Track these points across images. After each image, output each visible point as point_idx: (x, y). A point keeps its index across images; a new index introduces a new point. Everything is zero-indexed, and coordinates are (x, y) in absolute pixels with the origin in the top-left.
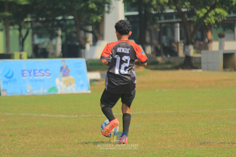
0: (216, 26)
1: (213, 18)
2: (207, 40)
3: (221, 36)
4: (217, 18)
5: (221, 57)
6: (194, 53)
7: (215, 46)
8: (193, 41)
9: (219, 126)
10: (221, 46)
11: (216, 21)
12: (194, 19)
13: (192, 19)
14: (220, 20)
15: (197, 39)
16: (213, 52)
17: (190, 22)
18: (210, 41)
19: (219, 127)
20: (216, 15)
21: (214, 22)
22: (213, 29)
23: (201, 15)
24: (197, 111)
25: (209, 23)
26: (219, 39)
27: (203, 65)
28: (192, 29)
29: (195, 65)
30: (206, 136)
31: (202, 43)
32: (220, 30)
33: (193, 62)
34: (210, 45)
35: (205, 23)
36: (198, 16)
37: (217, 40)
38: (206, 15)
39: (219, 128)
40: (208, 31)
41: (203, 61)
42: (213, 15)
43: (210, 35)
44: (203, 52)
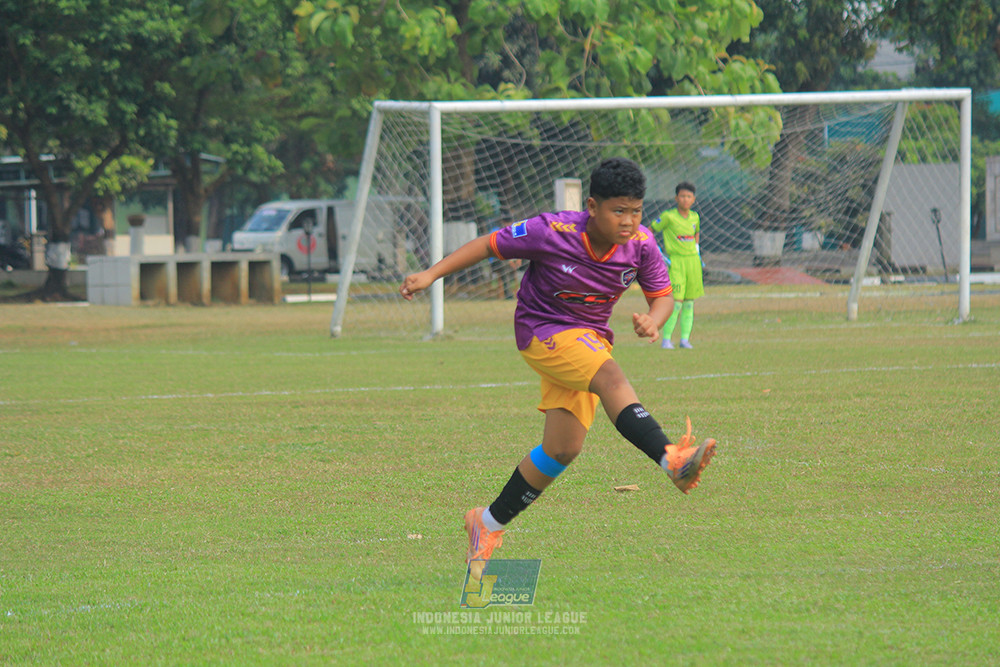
0: (123, 198)
1: (115, 178)
2: (101, 232)
3: (136, 222)
4: (125, 179)
5: (134, 272)
6: (73, 261)
7: (121, 245)
8: (68, 231)
9: (123, 435)
10: (136, 246)
11: (123, 186)
12: (70, 179)
13: (64, 180)
14: (134, 183)
15: (80, 228)
16: (116, 260)
17: (61, 187)
18: (109, 234)
19: (123, 438)
20: (124, 171)
21: (117, 187)
22: (116, 204)
23: (88, 171)
24: (71, 401)
25: (107, 191)
26: (132, 230)
27: (92, 292)
28: (67, 204)
29: (72, 291)
30: (89, 460)
31: (91, 238)
32: (136, 208)
33: (68, 283)
34: (108, 243)
35: (96, 190)
36: (79, 172)
37: (126, 233)
38: (99, 171)
39: (121, 441)
40: (103, 210)
41: (91, 280)
42: (117, 172)
43: (108, 219)
44: (90, 259)
